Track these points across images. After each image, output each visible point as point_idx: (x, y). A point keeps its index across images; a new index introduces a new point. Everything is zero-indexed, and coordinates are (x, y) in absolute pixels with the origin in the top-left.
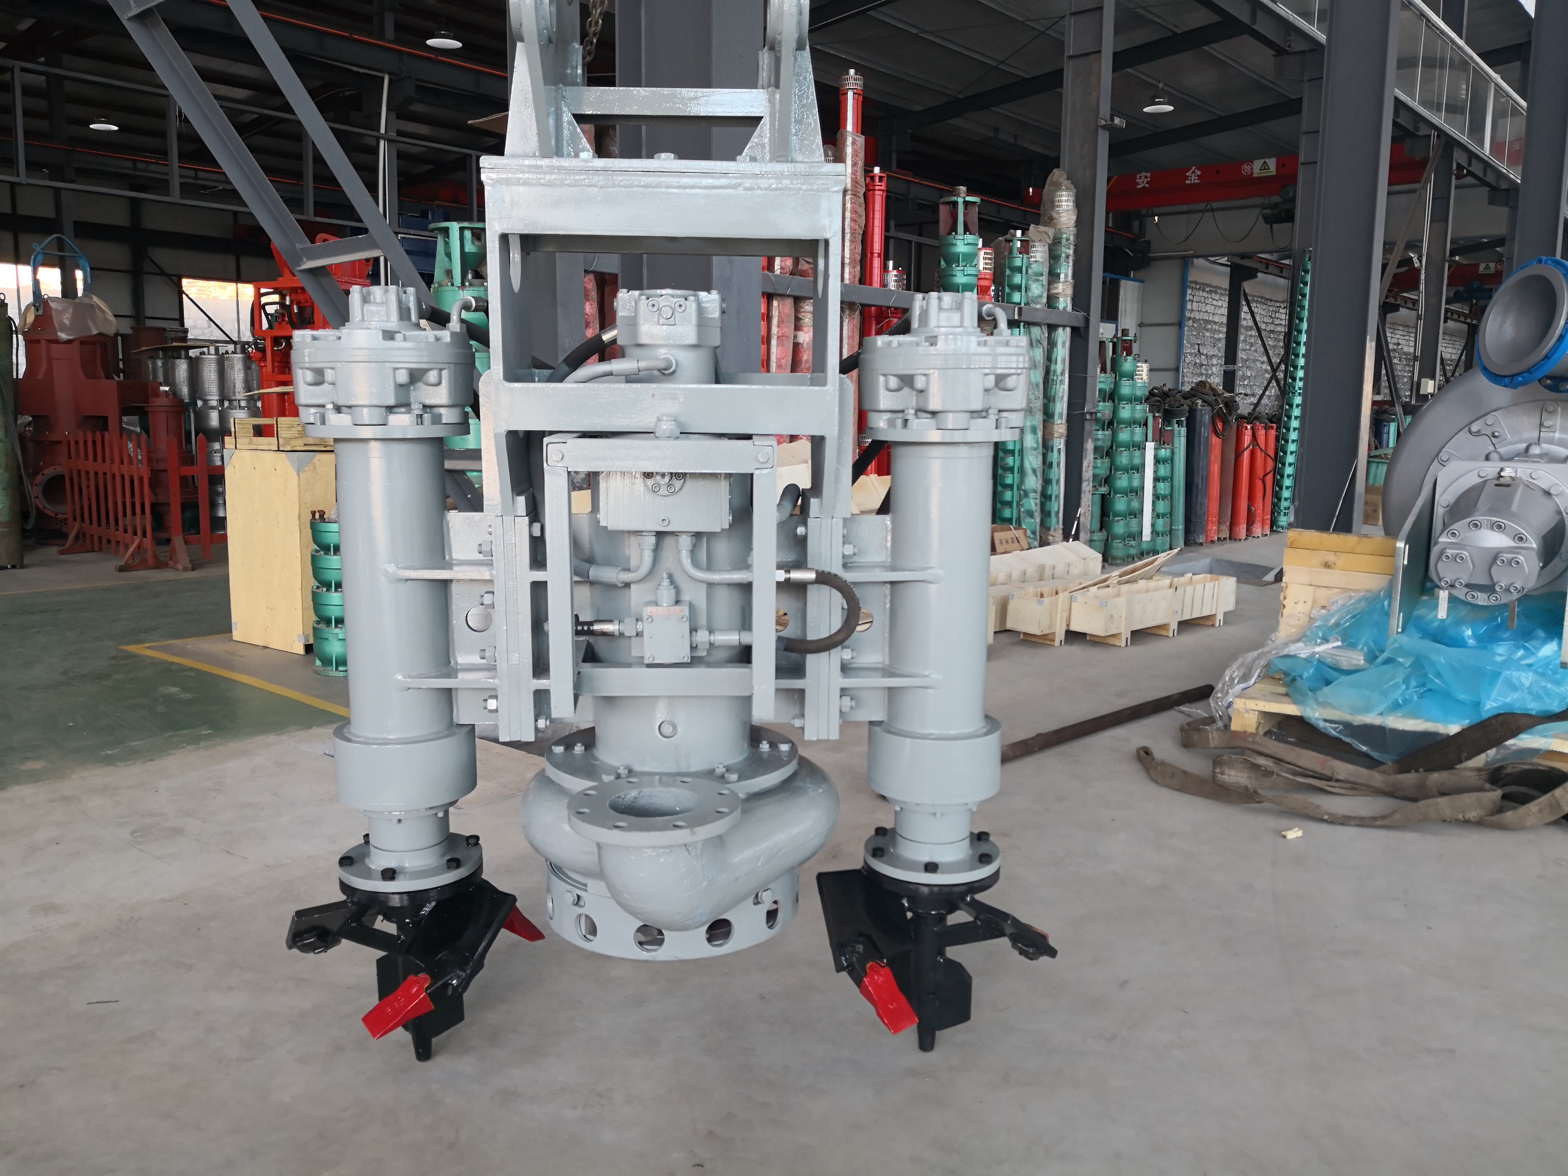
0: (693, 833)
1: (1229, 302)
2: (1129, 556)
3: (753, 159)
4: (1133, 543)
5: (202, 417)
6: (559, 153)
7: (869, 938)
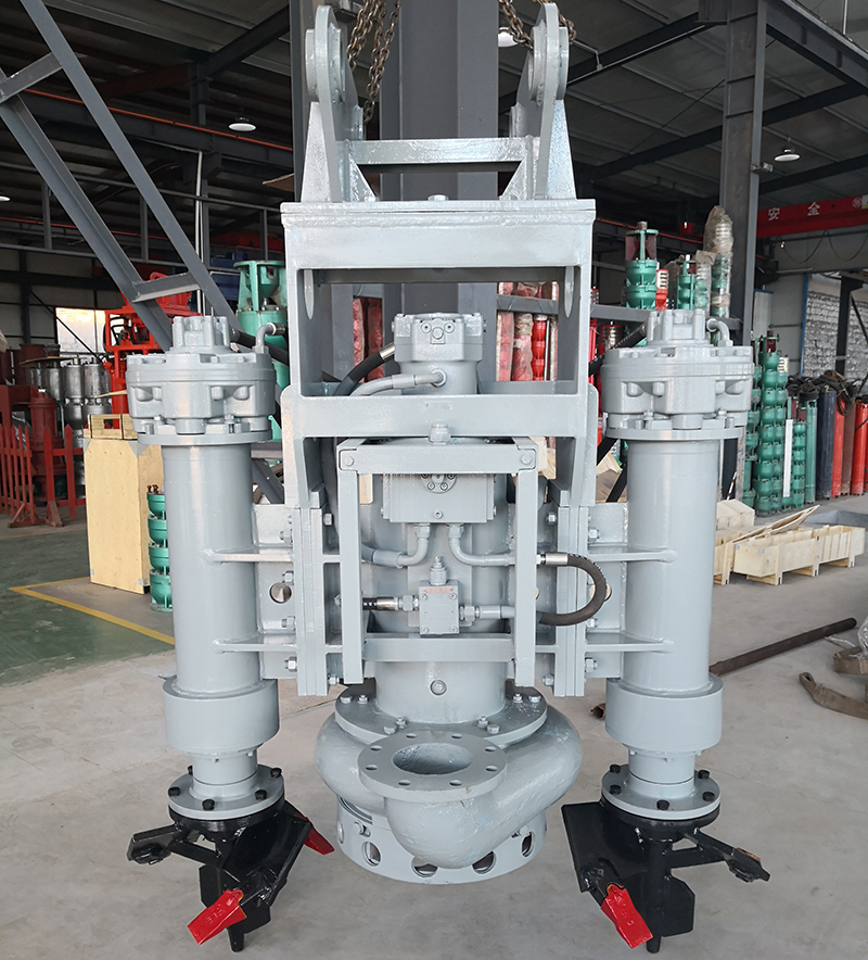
0: (468, 791)
1: (840, 307)
2: (773, 509)
3: (514, 198)
4: (776, 499)
5: (69, 411)
6: (347, 198)
7: (607, 862)
